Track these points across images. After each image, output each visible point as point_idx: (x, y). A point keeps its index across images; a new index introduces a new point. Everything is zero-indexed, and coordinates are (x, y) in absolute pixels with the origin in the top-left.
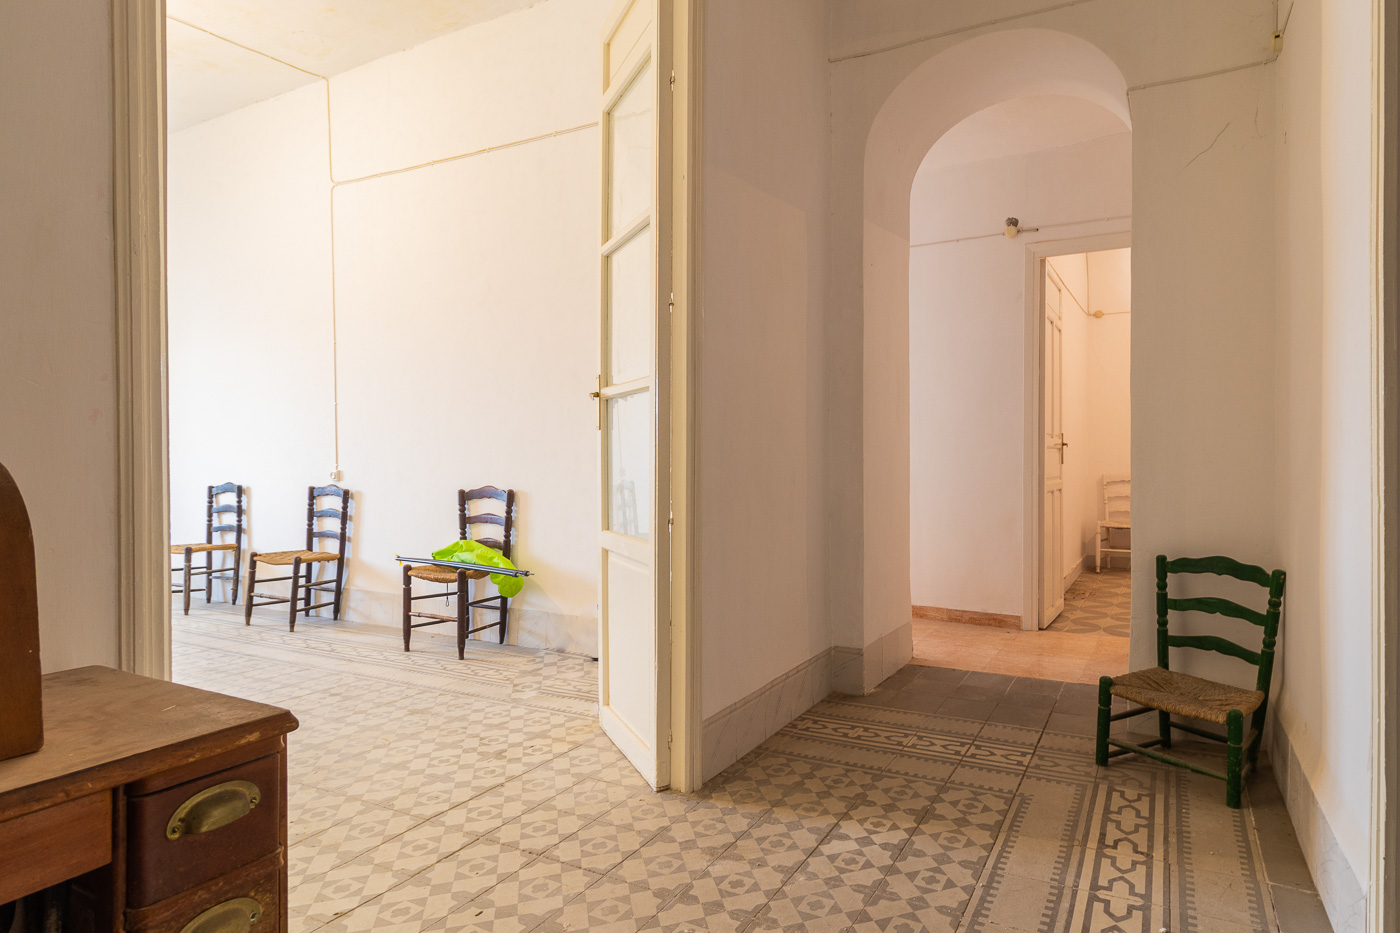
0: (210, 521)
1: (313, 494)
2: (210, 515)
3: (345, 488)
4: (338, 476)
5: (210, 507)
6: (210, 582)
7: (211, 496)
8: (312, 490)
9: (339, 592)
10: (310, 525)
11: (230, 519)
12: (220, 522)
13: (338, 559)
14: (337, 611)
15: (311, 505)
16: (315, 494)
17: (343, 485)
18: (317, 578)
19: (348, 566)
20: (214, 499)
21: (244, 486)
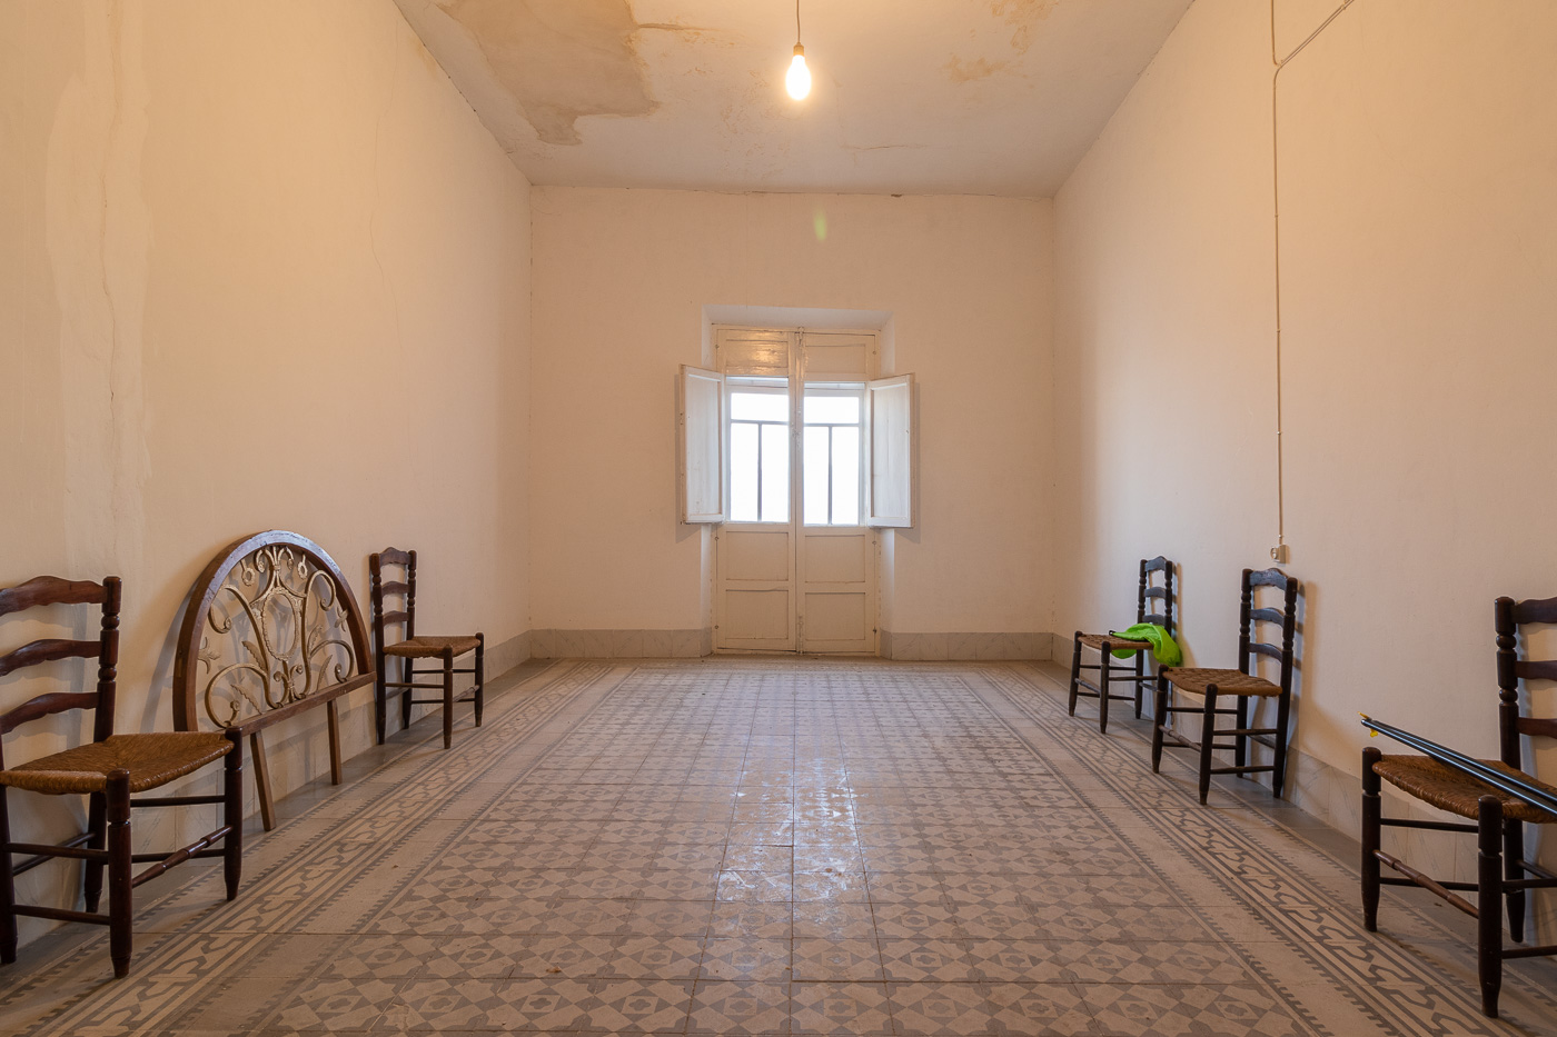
0: (1142, 607)
1: (1250, 582)
2: (1142, 600)
3: (1291, 575)
4: (1282, 554)
5: (1142, 588)
6: (1139, 691)
7: (1143, 574)
8: (1247, 574)
9: (1282, 751)
10: (1245, 631)
11: (1159, 607)
12: (1153, 610)
13: (1281, 696)
14: (1279, 783)
15: (1246, 598)
16: (1252, 582)
17: (1290, 570)
18: (1253, 724)
19: (1296, 709)
20: (1147, 578)
21: (1175, 563)
